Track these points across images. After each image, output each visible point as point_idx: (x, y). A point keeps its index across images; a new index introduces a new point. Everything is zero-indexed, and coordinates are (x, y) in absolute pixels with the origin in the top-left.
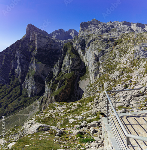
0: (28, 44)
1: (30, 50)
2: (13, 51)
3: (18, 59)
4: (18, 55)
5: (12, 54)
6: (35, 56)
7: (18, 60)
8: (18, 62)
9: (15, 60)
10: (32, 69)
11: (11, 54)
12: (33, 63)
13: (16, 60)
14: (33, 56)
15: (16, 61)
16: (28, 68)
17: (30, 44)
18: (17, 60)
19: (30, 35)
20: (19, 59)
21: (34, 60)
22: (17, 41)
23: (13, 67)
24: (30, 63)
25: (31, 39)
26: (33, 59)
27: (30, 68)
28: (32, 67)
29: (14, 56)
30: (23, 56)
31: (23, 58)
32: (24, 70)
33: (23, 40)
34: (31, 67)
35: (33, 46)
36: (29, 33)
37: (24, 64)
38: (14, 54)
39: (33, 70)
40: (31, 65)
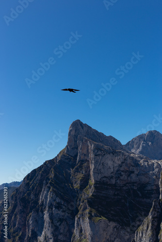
0: (72, 171)
1: (76, 186)
2: (33, 188)
3: (47, 209)
4: (46, 198)
5: (32, 196)
6: (88, 202)
7: (46, 212)
8: (46, 216)
9: (37, 211)
10: (81, 235)
11: (29, 195)
12: (83, 220)
13: (39, 210)
14: (83, 201)
15: (40, 213)
16: (71, 233)
17: (77, 171)
18: (42, 212)
19: (77, 148)
20: (49, 207)
21: (87, 211)
22: (45, 163)
23: (32, 231)
24: (76, 219)
25: (80, 158)
26: (85, 209)
27: (76, 232)
28: (81, 231)
29: (36, 202)
30: (58, 200)
31: (58, 207)
32: (61, 237)
33: (59, 159)
34: (78, 231)
35: (85, 175)
36: (75, 141)
37: (61, 220)
38: (37, 195)
39: (83, 237)
40: (78, 224)
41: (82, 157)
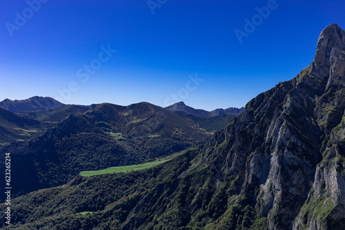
0: (317, 99)
1: (322, 123)
2: (258, 118)
3: (276, 149)
4: (276, 134)
5: (256, 130)
6: (339, 146)
7: (274, 154)
8: (274, 160)
9: (262, 151)
10: (322, 192)
11: (252, 127)
12: (328, 171)
13: (265, 151)
14: (331, 146)
15: (266, 154)
16: (308, 188)
17: (325, 100)
18: (269, 153)
19: (329, 67)
20: (280, 148)
21: (336, 159)
22: (278, 86)
23: (254, 176)
24: (318, 168)
25: (332, 82)
26: (333, 156)
27: (316, 186)
28: (323, 186)
29: (262, 139)
30: (293, 139)
31: (293, 148)
32: (292, 190)
33: (299, 80)
34: (319, 186)
35: (337, 108)
36: (327, 57)
37: (294, 168)
38: (263, 129)
39: (325, 195)
40: (319, 176)
41: (336, 81)
